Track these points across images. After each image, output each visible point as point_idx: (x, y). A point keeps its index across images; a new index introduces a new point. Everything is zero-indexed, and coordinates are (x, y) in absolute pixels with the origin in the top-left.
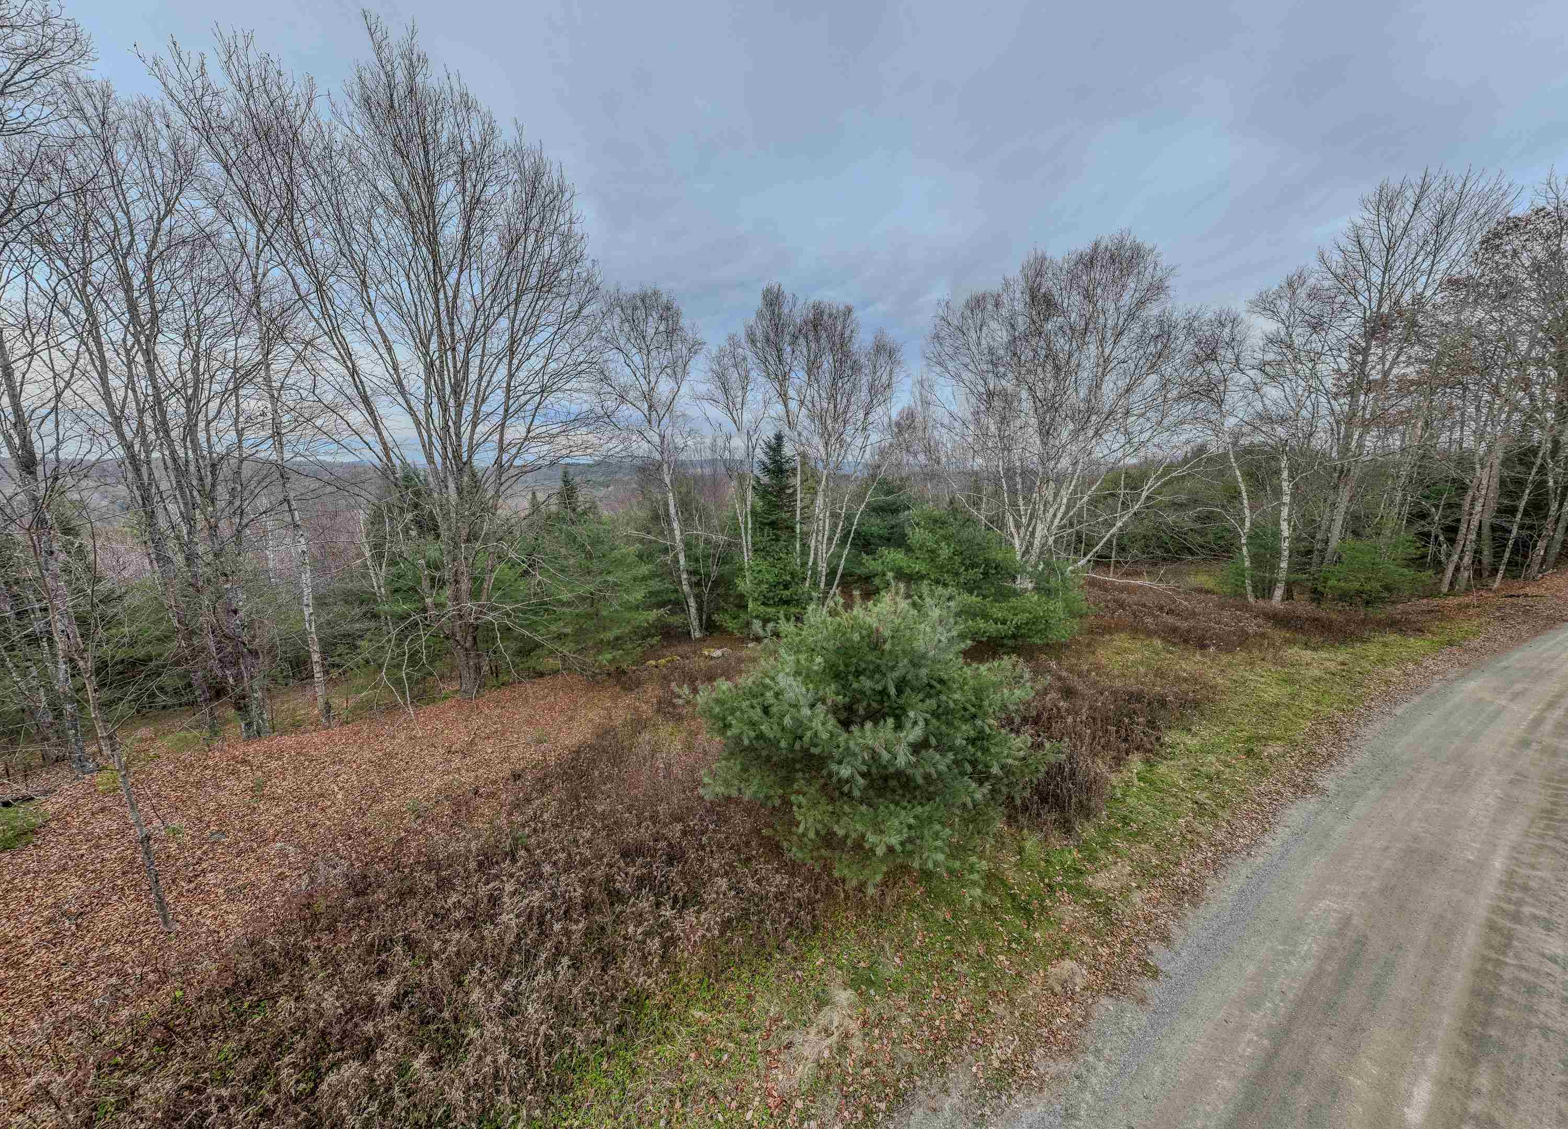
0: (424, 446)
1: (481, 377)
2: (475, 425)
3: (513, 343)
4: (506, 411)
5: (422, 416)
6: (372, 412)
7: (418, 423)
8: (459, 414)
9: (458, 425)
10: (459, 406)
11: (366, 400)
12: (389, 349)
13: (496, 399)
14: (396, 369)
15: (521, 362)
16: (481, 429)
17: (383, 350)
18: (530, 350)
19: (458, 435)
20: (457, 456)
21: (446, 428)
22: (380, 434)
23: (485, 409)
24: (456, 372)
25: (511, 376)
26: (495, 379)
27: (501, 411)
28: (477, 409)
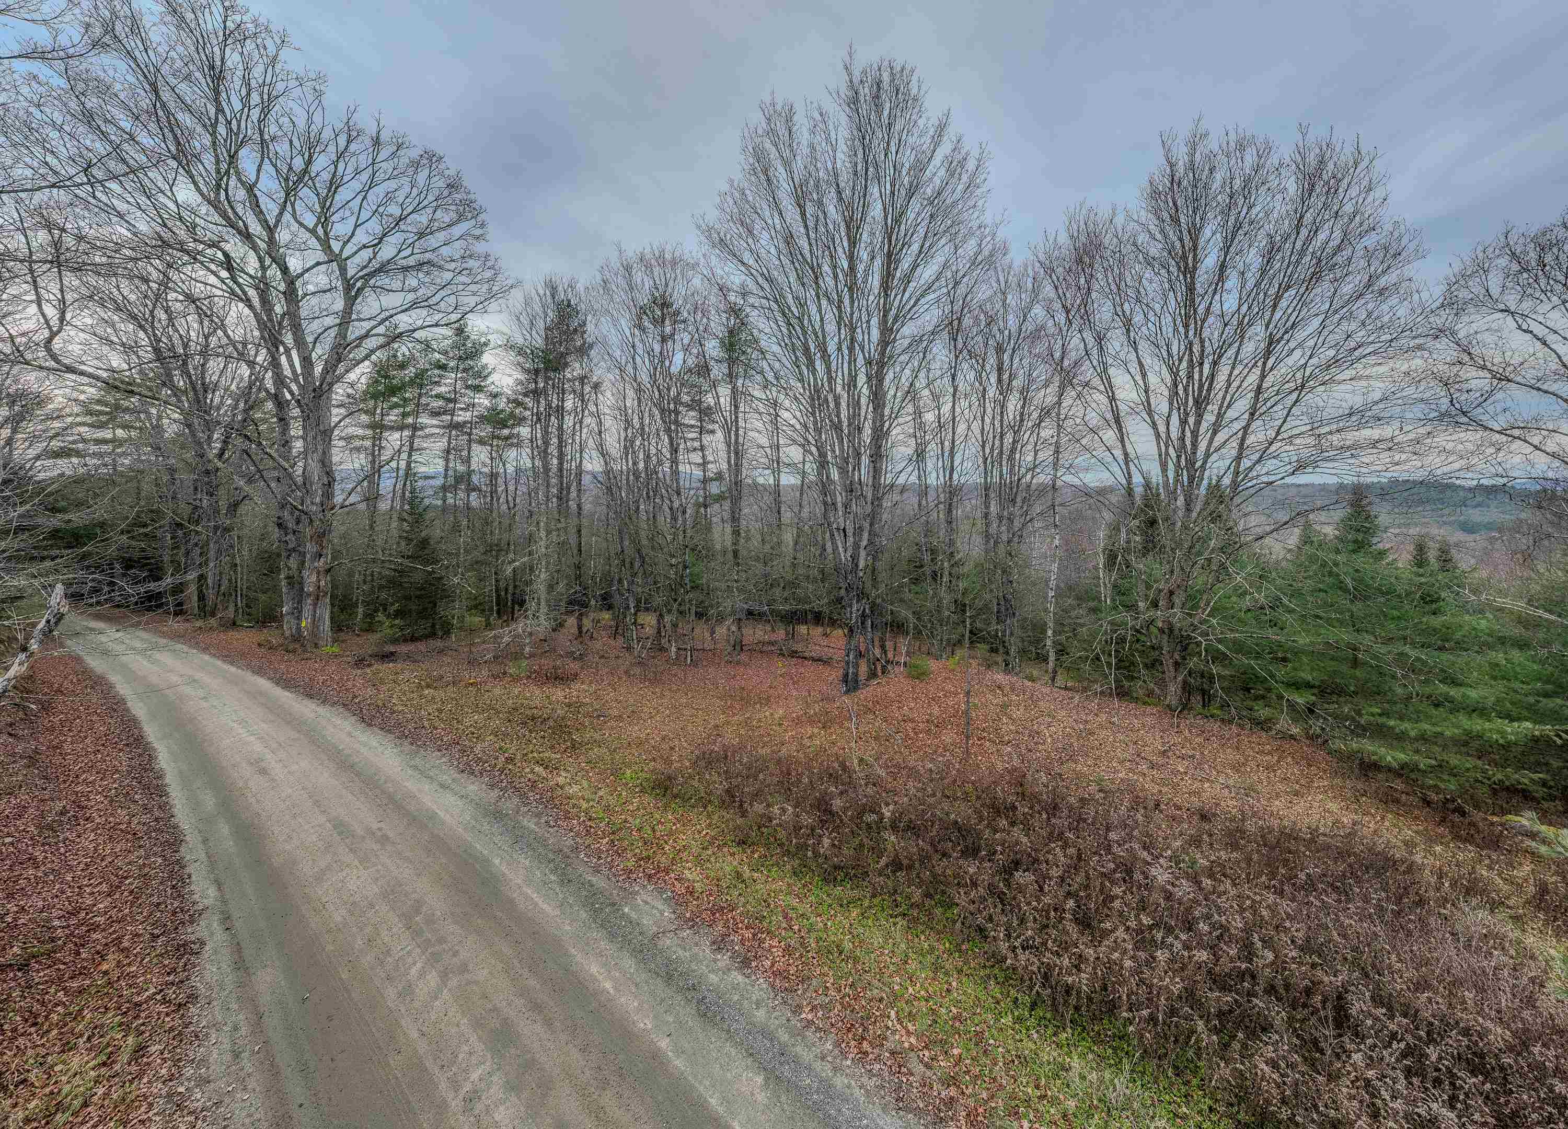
0: (1160, 455)
1: (1229, 383)
2: (1215, 433)
3: (1270, 344)
4: (1252, 414)
5: (1162, 429)
6: (1120, 430)
7: (1158, 436)
8: (1198, 423)
9: (1195, 434)
10: (1200, 417)
11: (1118, 420)
12: (1144, 375)
13: (1242, 405)
14: (1146, 392)
15: (1279, 361)
16: (1220, 437)
17: (1138, 378)
18: (1292, 345)
19: (1195, 445)
20: (1191, 463)
21: (1182, 439)
22: (1124, 446)
23: (1231, 414)
24: (1201, 386)
25: (1263, 377)
26: (1245, 384)
27: (1246, 416)
28: (1220, 416)
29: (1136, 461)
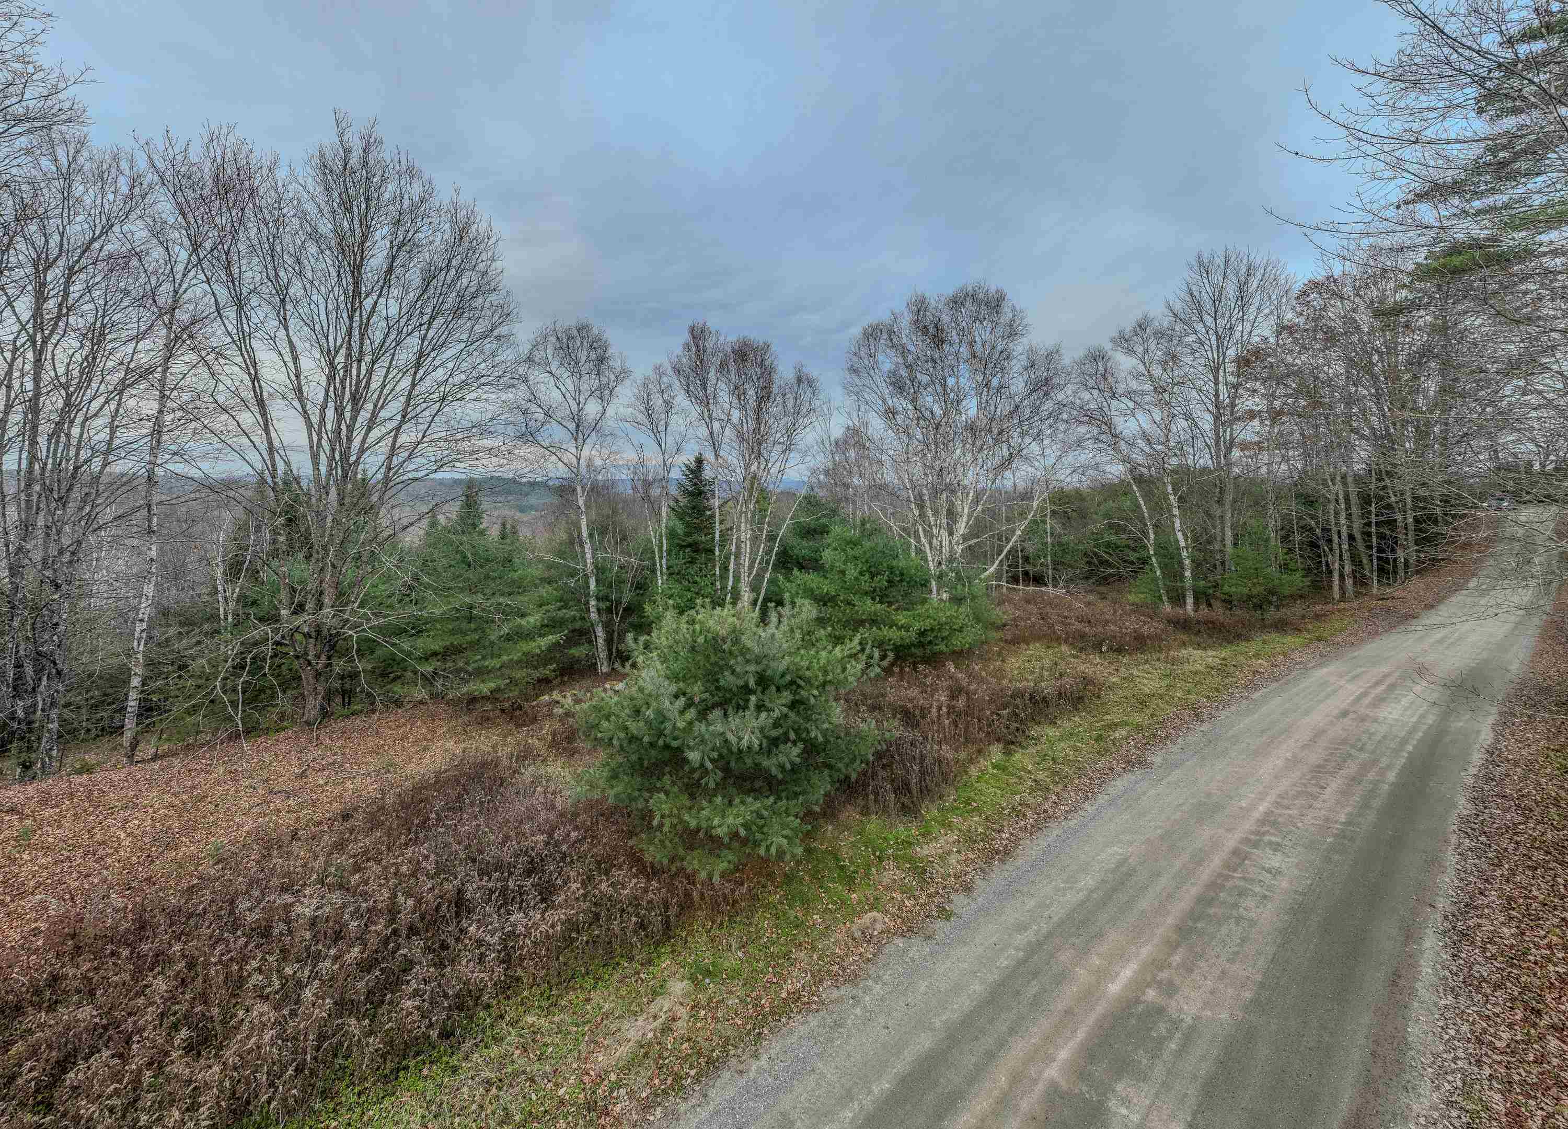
0: (312, 447)
1: (383, 386)
2: (370, 429)
3: (420, 358)
4: (404, 417)
5: (315, 420)
6: (264, 414)
7: (310, 425)
8: (354, 419)
9: (350, 429)
10: (356, 412)
11: (261, 403)
12: (295, 359)
13: (395, 406)
14: (298, 376)
15: (426, 374)
16: (375, 433)
17: (288, 359)
18: (436, 363)
19: (350, 439)
20: (345, 456)
21: (338, 431)
22: (268, 434)
23: (383, 414)
24: (359, 382)
25: (413, 385)
26: (398, 389)
27: (399, 417)
28: (374, 415)
29: (282, 452)
